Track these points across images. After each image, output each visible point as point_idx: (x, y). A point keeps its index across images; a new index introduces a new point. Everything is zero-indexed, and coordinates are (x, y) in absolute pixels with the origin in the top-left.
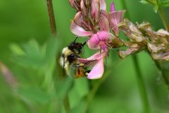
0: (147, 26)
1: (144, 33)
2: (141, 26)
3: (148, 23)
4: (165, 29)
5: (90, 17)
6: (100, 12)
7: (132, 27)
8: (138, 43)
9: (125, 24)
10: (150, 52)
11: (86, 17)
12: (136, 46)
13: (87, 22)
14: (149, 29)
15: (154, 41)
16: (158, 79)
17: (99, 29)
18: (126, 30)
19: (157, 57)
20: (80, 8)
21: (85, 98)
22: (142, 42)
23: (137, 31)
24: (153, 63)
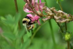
0: (54, 9)
1: (53, 12)
2: (52, 9)
3: (54, 8)
4: (61, 10)
5: (31, 5)
6: (35, 3)
7: (48, 9)
8: (50, 16)
9: (45, 8)
10: (55, 19)
11: (29, 5)
12: (49, 17)
13: (30, 7)
14: (55, 10)
15: (57, 15)
16: (59, 30)
17: (35, 10)
18: (45, 10)
19: (58, 21)
20: (27, 1)
21: (30, 37)
22: (52, 15)
23: (50, 11)
24: (57, 23)
